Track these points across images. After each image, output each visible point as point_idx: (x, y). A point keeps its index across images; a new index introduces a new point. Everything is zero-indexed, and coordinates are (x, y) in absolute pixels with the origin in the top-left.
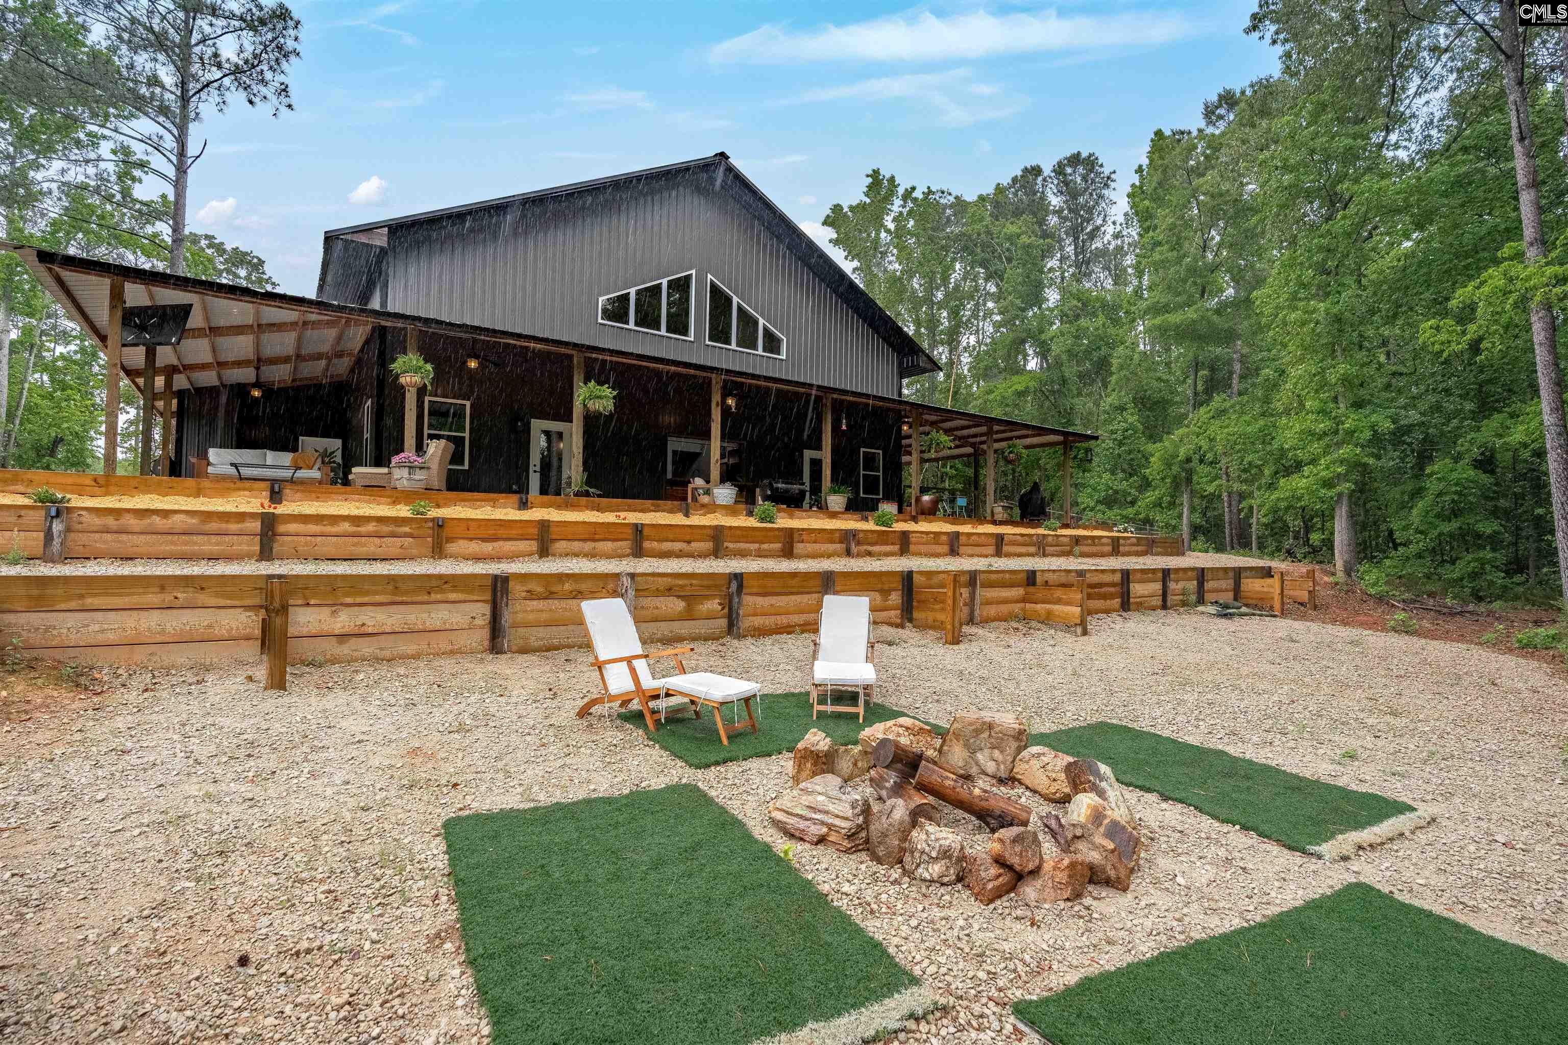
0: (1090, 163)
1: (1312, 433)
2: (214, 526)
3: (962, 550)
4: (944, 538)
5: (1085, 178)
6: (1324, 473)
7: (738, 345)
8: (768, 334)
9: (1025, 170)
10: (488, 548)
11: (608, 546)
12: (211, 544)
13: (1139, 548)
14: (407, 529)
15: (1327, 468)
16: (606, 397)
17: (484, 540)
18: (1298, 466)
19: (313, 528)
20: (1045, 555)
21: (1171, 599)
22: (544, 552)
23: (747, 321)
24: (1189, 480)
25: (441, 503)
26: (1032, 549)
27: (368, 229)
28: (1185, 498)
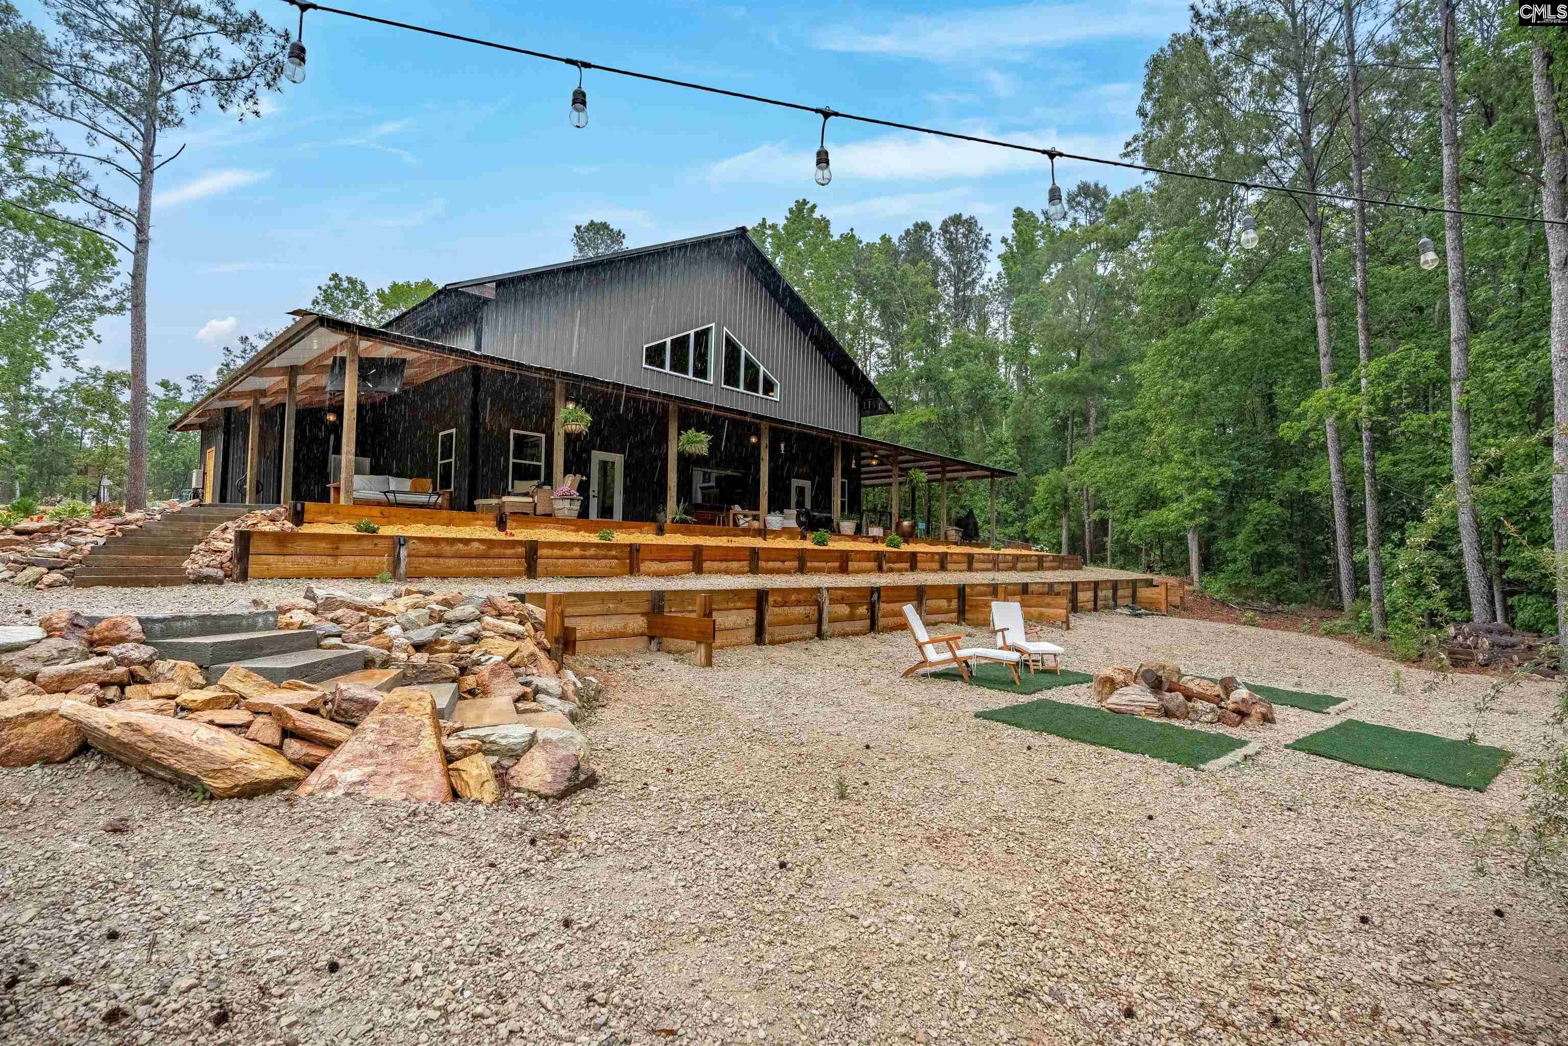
0: (970, 225)
1: (1175, 478)
2: (496, 551)
3: (950, 566)
4: (937, 557)
5: (965, 236)
6: (1186, 509)
7: (746, 388)
8: (766, 380)
9: (916, 225)
10: (663, 567)
11: (734, 565)
12: (495, 566)
13: (1055, 564)
15: (1189, 505)
16: (701, 441)
17: (661, 561)
18: (1164, 503)
19: (557, 552)
20: (999, 570)
21: (1100, 603)
22: (698, 570)
23: (751, 366)
24: (1066, 507)
26: (990, 566)
27: (480, 283)
28: (1064, 521)
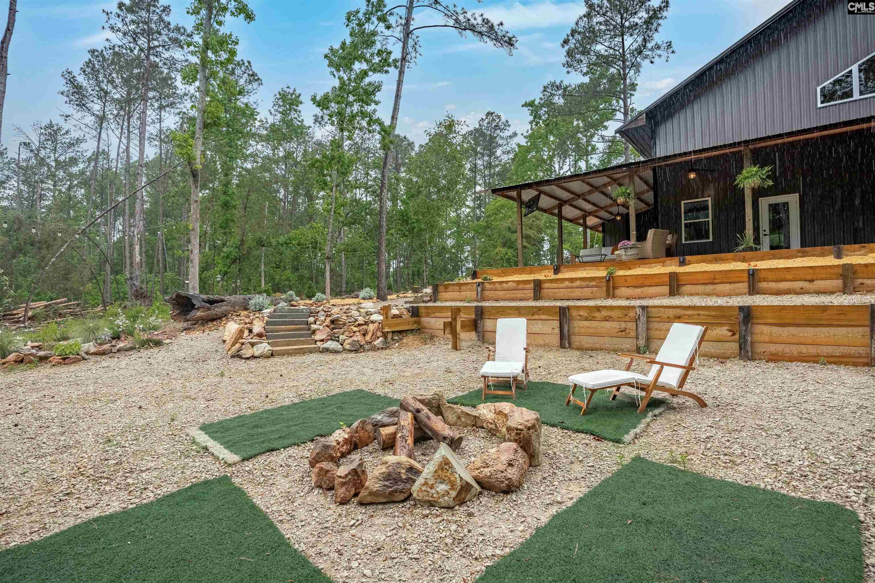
2: (521, 286)
10: (639, 291)
14: (594, 283)
17: (635, 287)
19: (554, 285)
22: (673, 293)
25: (631, 267)
